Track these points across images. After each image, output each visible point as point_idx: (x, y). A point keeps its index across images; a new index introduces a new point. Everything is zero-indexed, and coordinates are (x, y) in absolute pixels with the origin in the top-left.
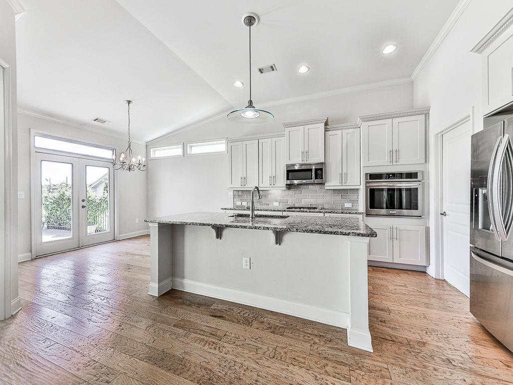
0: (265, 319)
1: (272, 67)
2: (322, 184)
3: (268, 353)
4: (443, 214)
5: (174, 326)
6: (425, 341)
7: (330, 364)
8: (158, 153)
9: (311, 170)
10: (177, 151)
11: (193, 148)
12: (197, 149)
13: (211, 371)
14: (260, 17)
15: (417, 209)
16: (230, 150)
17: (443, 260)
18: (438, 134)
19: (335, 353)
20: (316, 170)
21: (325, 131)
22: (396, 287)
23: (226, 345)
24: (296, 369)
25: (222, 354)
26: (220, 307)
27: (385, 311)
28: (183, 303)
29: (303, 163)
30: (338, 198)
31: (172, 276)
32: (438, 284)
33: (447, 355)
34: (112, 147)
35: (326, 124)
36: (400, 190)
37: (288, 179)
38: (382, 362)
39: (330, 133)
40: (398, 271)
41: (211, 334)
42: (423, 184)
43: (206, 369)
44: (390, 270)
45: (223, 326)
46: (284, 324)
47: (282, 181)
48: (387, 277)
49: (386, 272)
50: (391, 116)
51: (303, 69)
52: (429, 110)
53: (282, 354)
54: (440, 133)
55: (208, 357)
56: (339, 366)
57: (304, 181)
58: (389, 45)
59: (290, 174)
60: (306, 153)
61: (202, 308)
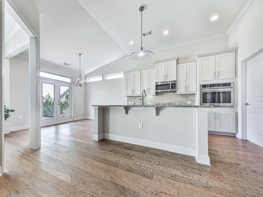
0: (152, 151)
1: (150, 32)
2: (175, 92)
3: (156, 163)
4: (247, 104)
5: (109, 151)
6: (239, 163)
7: (189, 169)
8: (91, 80)
9: (169, 84)
10: (100, 79)
11: (107, 77)
12: (109, 77)
13: (131, 167)
14: (147, 7)
15: (230, 102)
16: (126, 77)
17: (246, 129)
18: (243, 61)
19: (190, 165)
20: (172, 84)
21: (177, 64)
22: (219, 142)
23: (135, 159)
24: (172, 169)
25: (134, 162)
26: (128, 146)
27: (215, 151)
28: (110, 144)
29: (165, 81)
30: (183, 99)
31: (103, 132)
32: (244, 142)
33: (253, 169)
34: (70, 77)
35: (177, 61)
36: (219, 93)
37: (156, 89)
38: (216, 170)
39: (179, 65)
40: (219, 136)
41: (127, 155)
42: (234, 89)
43: (128, 166)
44: (214, 135)
45: (132, 152)
46: (161, 153)
47: (153, 91)
48: (213, 138)
49: (212, 136)
50: (215, 54)
51: (166, 33)
52: (238, 49)
53: (163, 164)
54: (245, 60)
55: (128, 162)
56: (193, 170)
57: (165, 90)
58: (215, 15)
59: (158, 87)
60: (166, 76)
61: (120, 146)
